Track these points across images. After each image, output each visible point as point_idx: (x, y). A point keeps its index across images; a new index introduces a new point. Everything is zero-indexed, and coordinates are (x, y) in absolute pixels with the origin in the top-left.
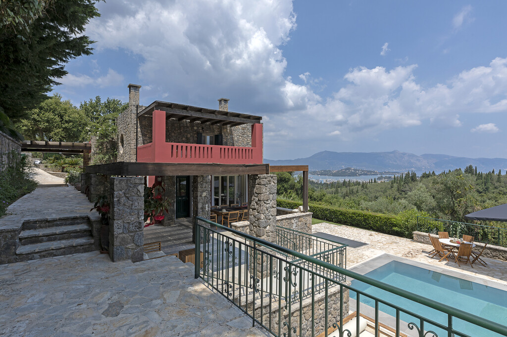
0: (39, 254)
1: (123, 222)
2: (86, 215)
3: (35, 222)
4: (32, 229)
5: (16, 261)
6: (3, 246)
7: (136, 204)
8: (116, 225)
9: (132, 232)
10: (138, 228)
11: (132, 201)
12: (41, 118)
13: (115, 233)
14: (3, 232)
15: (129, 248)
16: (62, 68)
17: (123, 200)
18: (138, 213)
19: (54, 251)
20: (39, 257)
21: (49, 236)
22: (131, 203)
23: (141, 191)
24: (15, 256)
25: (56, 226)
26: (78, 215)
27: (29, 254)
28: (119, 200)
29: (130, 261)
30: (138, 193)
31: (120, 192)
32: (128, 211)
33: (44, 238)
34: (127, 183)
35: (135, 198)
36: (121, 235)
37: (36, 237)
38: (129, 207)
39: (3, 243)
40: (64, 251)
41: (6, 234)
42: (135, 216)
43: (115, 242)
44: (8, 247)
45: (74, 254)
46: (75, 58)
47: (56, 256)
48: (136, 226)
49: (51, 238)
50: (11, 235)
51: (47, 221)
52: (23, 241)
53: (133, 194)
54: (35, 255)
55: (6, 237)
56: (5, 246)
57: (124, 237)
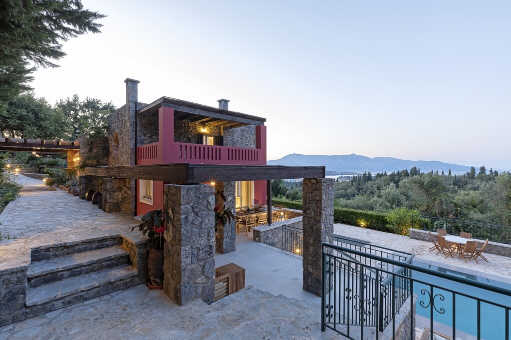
0: (62, 301)
1: (192, 247)
2: (117, 234)
3: (48, 249)
4: (43, 259)
5: (26, 316)
6: (5, 297)
7: (207, 221)
8: (184, 253)
9: (202, 260)
10: (208, 254)
11: (202, 218)
12: (11, 115)
13: (183, 264)
14: (5, 274)
15: (199, 283)
16: (59, 47)
17: (191, 216)
18: (209, 233)
19: (84, 293)
20: (62, 304)
21: (71, 269)
22: (200, 220)
23: (211, 204)
24: (24, 310)
25: (78, 252)
26: (107, 235)
27: (47, 303)
28: (186, 218)
29: (200, 301)
30: (209, 206)
31: (188, 206)
32: (197, 231)
33: (64, 272)
34: (196, 193)
35: (205, 213)
36: (189, 267)
37: (53, 273)
38: (198, 226)
39: (4, 291)
40: (98, 292)
41: (10, 276)
42: (205, 238)
43: (182, 278)
44: (12, 297)
45: (113, 294)
46: (76, 36)
47: (86, 299)
48: (206, 252)
49: (75, 272)
50: (18, 278)
51: (65, 246)
52: (33, 281)
53: (203, 208)
54: (56, 303)
55: (10, 281)
56: (8, 297)
57: (193, 269)
